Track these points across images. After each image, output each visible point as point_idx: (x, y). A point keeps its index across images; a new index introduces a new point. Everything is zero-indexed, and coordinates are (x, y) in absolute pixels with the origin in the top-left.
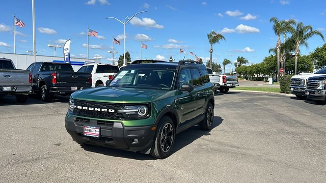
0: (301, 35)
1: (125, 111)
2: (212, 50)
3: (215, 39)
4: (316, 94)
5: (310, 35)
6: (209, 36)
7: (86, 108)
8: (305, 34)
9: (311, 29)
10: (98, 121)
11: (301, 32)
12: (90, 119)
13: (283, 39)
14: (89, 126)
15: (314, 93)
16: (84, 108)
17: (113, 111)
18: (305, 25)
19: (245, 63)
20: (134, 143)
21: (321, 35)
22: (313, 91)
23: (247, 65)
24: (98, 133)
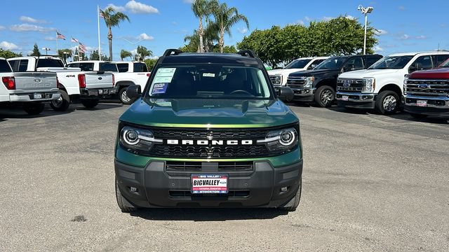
0: (224, 20)
1: (266, 140)
2: (111, 35)
3: (113, 20)
4: (303, 94)
5: (235, 19)
6: (105, 15)
7: (191, 142)
8: (230, 18)
9: (237, 12)
10: (220, 163)
11: (225, 17)
12: (200, 163)
13: (203, 24)
14: (203, 174)
15: (300, 92)
16: (184, 142)
17: (250, 142)
18: (229, 7)
19: (148, 55)
20: (281, 193)
21: (247, 22)
22: (299, 90)
23: (151, 58)
24: (225, 185)
